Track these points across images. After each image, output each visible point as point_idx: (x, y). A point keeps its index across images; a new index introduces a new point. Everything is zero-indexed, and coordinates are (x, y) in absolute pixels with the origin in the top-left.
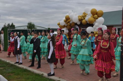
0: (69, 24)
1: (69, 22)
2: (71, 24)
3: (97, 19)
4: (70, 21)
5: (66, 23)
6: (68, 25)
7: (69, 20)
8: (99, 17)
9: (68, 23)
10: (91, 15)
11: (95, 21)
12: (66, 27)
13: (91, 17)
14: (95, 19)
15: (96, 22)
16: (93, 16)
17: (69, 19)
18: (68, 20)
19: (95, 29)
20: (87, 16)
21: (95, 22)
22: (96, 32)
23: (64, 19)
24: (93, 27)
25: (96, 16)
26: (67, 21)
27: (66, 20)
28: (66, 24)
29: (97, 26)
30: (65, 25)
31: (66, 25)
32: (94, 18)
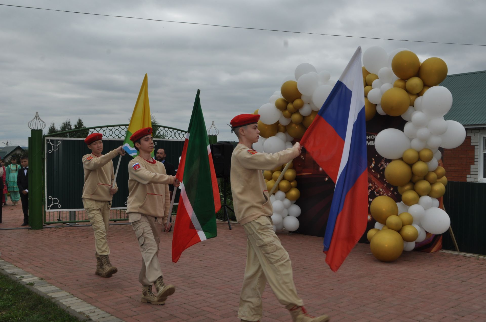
0: (296, 117)
1: (297, 110)
2: (304, 118)
3: (419, 94)
4: (301, 106)
5: (287, 112)
6: (291, 122)
7: (297, 102)
8: (427, 85)
9: (292, 113)
10: (395, 77)
11: (412, 105)
12: (286, 129)
13: (395, 86)
14: (412, 98)
15: (415, 110)
16: (401, 84)
17: (299, 96)
18: (292, 102)
19: (411, 140)
20: (375, 82)
21: (411, 108)
22: (419, 152)
23: (278, 95)
24: (402, 129)
25: (415, 82)
26: (290, 106)
27: (284, 101)
28: (286, 116)
29: (419, 125)
30: (278, 123)
31: (284, 122)
32: (407, 91)
